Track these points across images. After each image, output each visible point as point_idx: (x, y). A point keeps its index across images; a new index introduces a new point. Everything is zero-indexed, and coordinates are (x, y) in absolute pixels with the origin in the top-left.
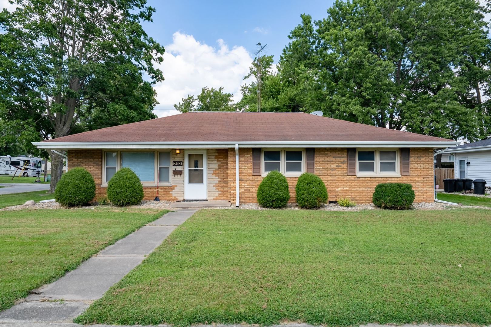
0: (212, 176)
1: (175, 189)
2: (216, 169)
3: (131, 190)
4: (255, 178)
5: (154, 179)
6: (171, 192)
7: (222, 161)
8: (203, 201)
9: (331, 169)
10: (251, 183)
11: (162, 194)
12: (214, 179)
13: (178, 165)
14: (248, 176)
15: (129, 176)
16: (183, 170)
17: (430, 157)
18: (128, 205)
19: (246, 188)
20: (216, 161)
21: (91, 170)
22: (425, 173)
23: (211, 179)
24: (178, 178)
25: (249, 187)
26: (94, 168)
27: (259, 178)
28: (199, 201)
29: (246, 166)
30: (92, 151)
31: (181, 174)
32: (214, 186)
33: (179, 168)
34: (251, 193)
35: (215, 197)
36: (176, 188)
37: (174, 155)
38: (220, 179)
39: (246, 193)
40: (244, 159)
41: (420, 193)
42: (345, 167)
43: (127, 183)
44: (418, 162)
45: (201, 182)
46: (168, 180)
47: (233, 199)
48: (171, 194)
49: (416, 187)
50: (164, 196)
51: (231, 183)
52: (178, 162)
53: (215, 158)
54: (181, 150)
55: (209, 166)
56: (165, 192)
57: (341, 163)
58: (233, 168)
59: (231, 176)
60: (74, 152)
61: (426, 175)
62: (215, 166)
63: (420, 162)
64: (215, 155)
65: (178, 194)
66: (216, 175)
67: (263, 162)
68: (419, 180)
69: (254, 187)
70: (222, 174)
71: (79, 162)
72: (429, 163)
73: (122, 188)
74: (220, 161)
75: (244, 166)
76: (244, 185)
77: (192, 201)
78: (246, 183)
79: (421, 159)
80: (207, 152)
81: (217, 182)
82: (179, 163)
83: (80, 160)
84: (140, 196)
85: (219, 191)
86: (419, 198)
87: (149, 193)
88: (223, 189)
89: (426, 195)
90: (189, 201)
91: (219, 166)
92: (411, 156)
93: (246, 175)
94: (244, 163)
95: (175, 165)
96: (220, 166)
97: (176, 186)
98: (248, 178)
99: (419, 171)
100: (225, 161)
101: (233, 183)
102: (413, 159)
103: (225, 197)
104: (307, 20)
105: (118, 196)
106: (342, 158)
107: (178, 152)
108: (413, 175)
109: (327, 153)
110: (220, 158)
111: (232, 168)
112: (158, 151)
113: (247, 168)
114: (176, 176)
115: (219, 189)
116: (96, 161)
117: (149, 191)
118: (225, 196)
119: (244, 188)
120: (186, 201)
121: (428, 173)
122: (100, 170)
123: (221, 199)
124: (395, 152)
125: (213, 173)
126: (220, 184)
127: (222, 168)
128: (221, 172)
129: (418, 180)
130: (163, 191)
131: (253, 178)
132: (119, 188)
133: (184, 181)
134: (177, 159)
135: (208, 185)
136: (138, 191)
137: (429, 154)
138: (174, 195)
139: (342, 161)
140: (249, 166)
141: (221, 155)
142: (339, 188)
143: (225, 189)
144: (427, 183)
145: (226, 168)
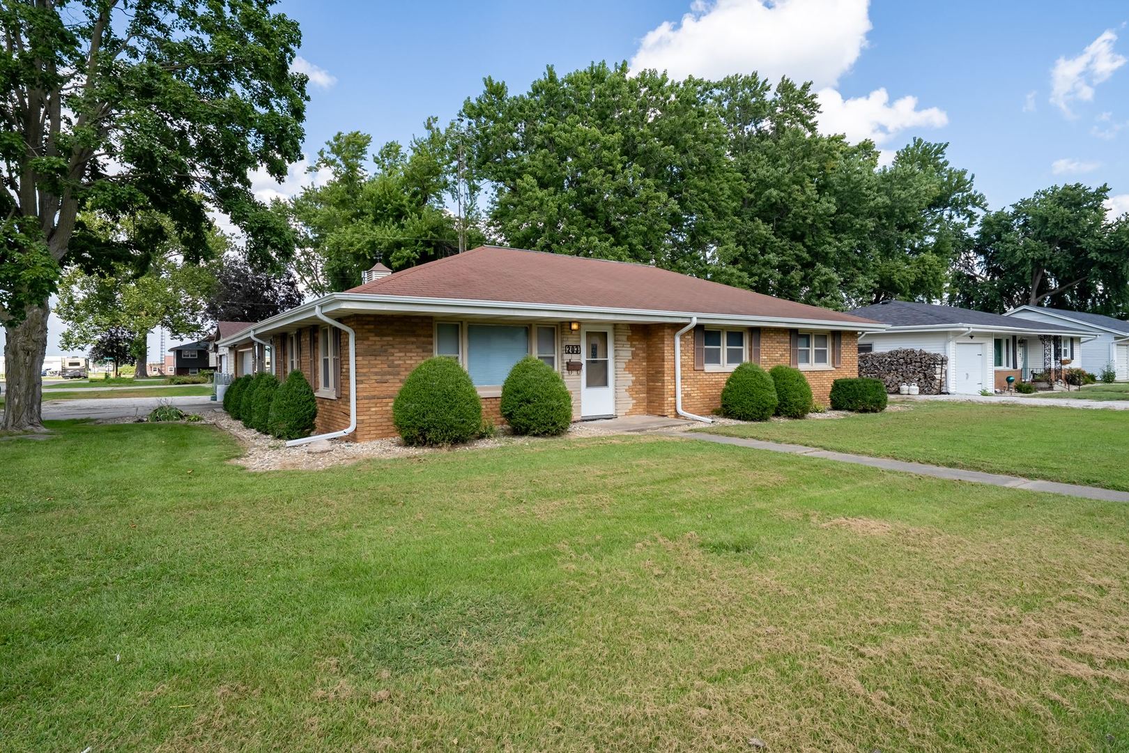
0: (622, 373)
2: (629, 360)
4: (697, 375)
7: (637, 346)
8: (610, 419)
9: (775, 360)
10: (692, 383)
12: (626, 379)
13: (573, 353)
14: (689, 372)
17: (855, 344)
19: (686, 392)
20: (629, 346)
21: (413, 362)
22: (852, 364)
23: (621, 379)
26: (417, 358)
27: (701, 375)
28: (604, 418)
29: (686, 354)
30: (413, 320)
32: (625, 390)
33: (574, 358)
34: (692, 400)
35: (628, 411)
38: (634, 378)
40: (683, 343)
42: (788, 357)
44: (846, 351)
45: (605, 384)
52: (573, 346)
53: (628, 340)
54: (578, 323)
55: (617, 353)
57: (785, 350)
58: (670, 357)
59: (668, 372)
60: (372, 319)
61: (853, 367)
62: (627, 354)
63: (848, 351)
64: (627, 334)
66: (629, 371)
67: (704, 348)
69: (696, 389)
70: (637, 369)
71: (385, 343)
72: (854, 351)
74: (634, 346)
75: (683, 354)
76: (683, 386)
77: (595, 420)
78: (686, 383)
79: (849, 346)
80: (615, 329)
81: (631, 384)
83: (385, 338)
85: (634, 399)
88: (638, 396)
90: (591, 420)
92: (842, 341)
93: (687, 369)
95: (569, 353)
96: (634, 355)
99: (847, 363)
100: (641, 346)
101: (670, 384)
102: (843, 346)
103: (641, 410)
106: (785, 343)
108: (843, 367)
109: (772, 336)
112: (536, 325)
113: (687, 357)
114: (572, 372)
115: (634, 396)
116: (423, 343)
118: (641, 407)
119: (684, 392)
120: (586, 420)
123: (637, 413)
124: (826, 336)
125: (624, 366)
126: (634, 387)
127: (637, 358)
128: (636, 364)
129: (846, 374)
131: (695, 374)
134: (572, 342)
135: (616, 389)
137: (855, 339)
140: (689, 354)
141: (636, 335)
145: (643, 358)
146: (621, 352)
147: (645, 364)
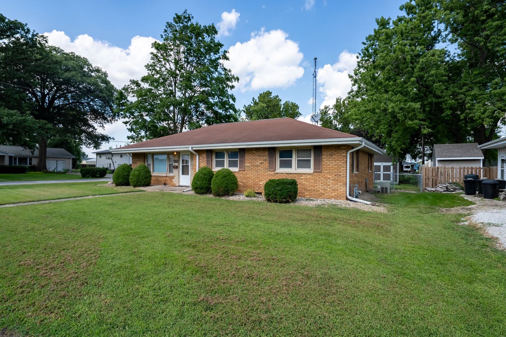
1: (175, 178)
6: (173, 180)
9: (256, 166)
13: (176, 163)
16: (179, 166)
17: (342, 155)
22: (337, 170)
24: (176, 171)
26: (141, 164)
30: (140, 154)
31: (178, 169)
37: (174, 156)
41: (331, 190)
42: (266, 164)
44: (330, 160)
45: (188, 174)
46: (173, 172)
49: (328, 183)
56: (169, 180)
57: (264, 160)
61: (338, 172)
63: (331, 160)
65: (176, 181)
67: (214, 160)
68: (331, 177)
72: (340, 160)
77: (183, 187)
79: (333, 156)
82: (177, 161)
86: (330, 195)
89: (337, 192)
92: (323, 153)
97: (176, 176)
99: (330, 168)
102: (325, 156)
104: (383, 23)
106: (265, 156)
107: (176, 153)
108: (325, 172)
109: (254, 153)
112: (168, 153)
116: (142, 160)
120: (180, 186)
121: (340, 170)
124: (310, 149)
129: (329, 177)
133: (180, 173)
134: (176, 159)
137: (342, 151)
138: (174, 182)
139: (264, 159)
140: (204, 163)
142: (262, 182)
144: (339, 180)
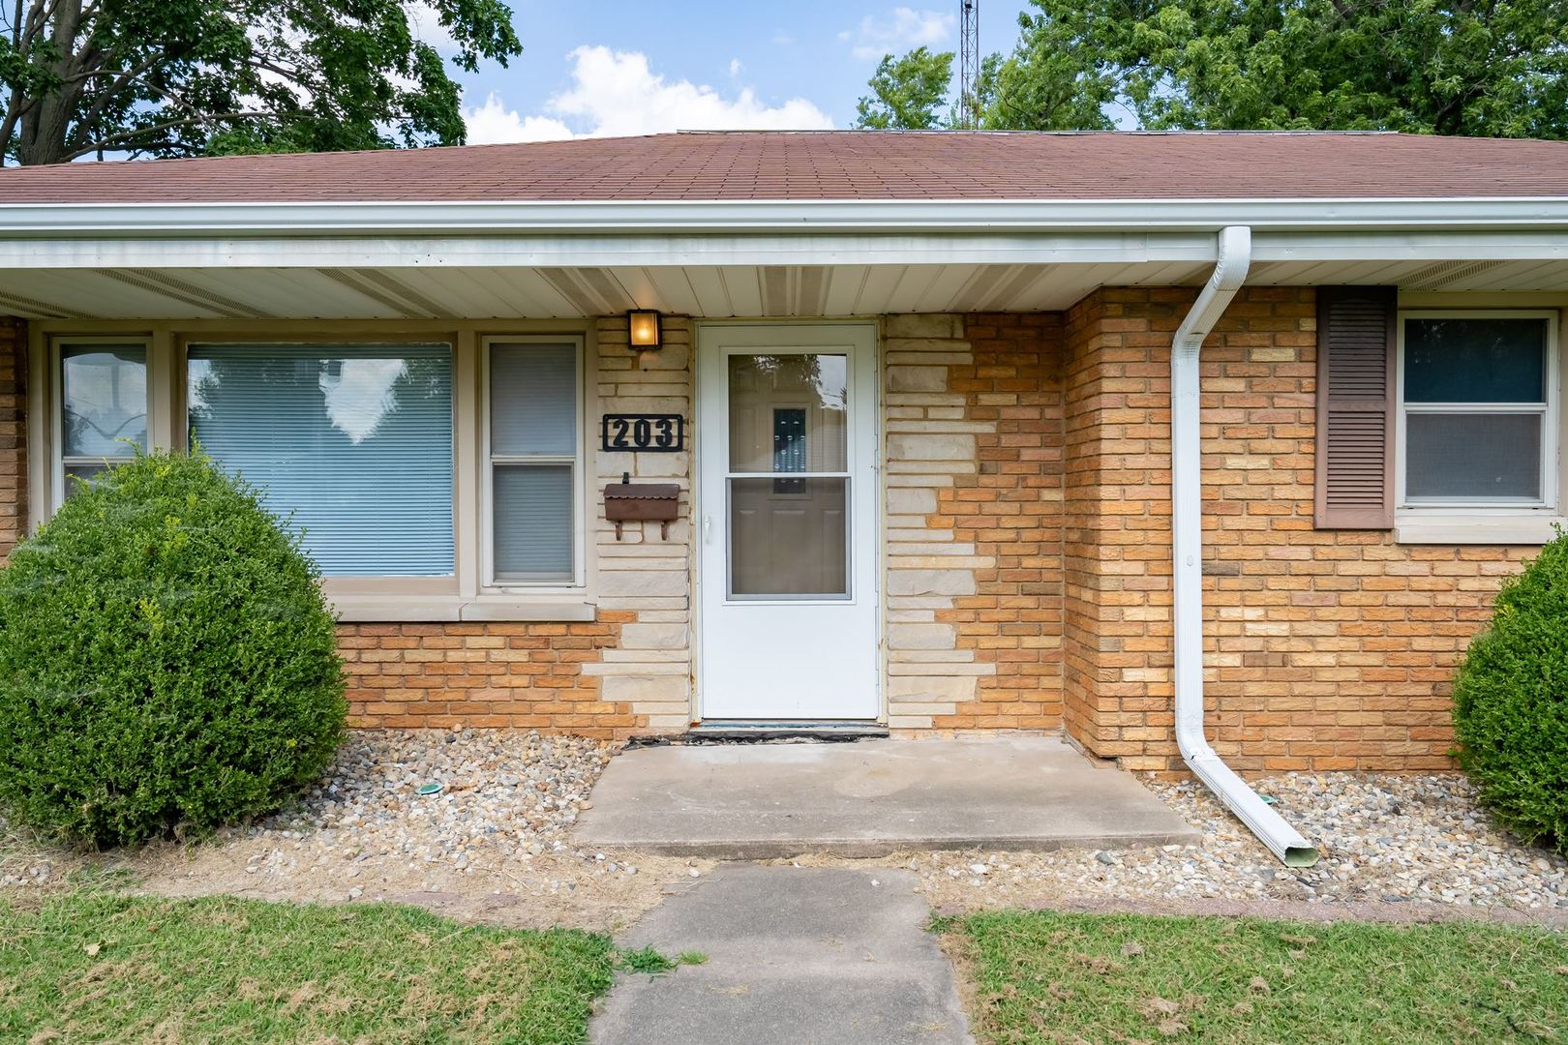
0: (922, 535)
1: (624, 642)
2: (957, 477)
3: (191, 682)
4: (1341, 553)
5: (452, 561)
6: (588, 669)
7: (1007, 414)
8: (852, 738)
10: (1297, 599)
11: (517, 681)
12: (944, 563)
13: (643, 447)
14: (1280, 538)
15: (176, 535)
16: (682, 483)
18: (170, 836)
19: (1255, 645)
20: (959, 414)
23: (916, 562)
24: (643, 550)
25: (1283, 629)
27: (1371, 553)
28: (817, 736)
29: (1256, 445)
31: (666, 521)
32: (940, 616)
33: (652, 469)
34: (1298, 688)
35: (951, 709)
36: (627, 629)
37: (609, 364)
38: (988, 563)
39: (1253, 689)
40: (1239, 385)
43: (147, 608)
45: (836, 584)
46: (565, 568)
47: (1141, 734)
48: (592, 685)
50: (531, 694)
51: (1125, 598)
52: (642, 419)
53: (953, 385)
54: (668, 323)
55: (900, 448)
56: (537, 669)
58: (1140, 462)
59: (1126, 538)
62: (952, 453)
64: (949, 359)
65: (648, 677)
66: (957, 526)
67: (1395, 412)
69: (1331, 629)
70: (1006, 522)
73: (86, 668)
74: (991, 414)
75: (1236, 446)
76: (1235, 613)
77: (764, 738)
78: (1256, 598)
80: (884, 337)
81: (970, 587)
82: (655, 431)
84: (301, 730)
85: (982, 656)
87: (410, 669)
88: (1011, 642)
90: (739, 739)
91: (980, 449)
93: (1261, 523)
94: (1238, 416)
95: (620, 446)
96: (989, 455)
97: (632, 617)
98: (1273, 552)
100: (1034, 414)
101: (1137, 598)
103: (1027, 709)
105: (51, 751)
107: (644, 333)
110: (991, 386)
111: (1131, 462)
112: (480, 334)
113: (1265, 462)
114: (631, 533)
115: (985, 643)
117: (409, 656)
118: (1028, 695)
119: (1238, 644)
120: (715, 739)
122: (12, 482)
123: (1001, 721)
125: (929, 504)
126: (988, 601)
127: (1006, 468)
128: (999, 498)
130: (521, 656)
131: (1323, 552)
132: (62, 661)
133: (696, 577)
134: (639, 397)
135: (892, 606)
136: (270, 691)
138: (610, 694)
140: (1281, 446)
141: (998, 364)
143: (1030, 642)
145: (1045, 468)
146: (908, 442)
147: (1057, 496)
